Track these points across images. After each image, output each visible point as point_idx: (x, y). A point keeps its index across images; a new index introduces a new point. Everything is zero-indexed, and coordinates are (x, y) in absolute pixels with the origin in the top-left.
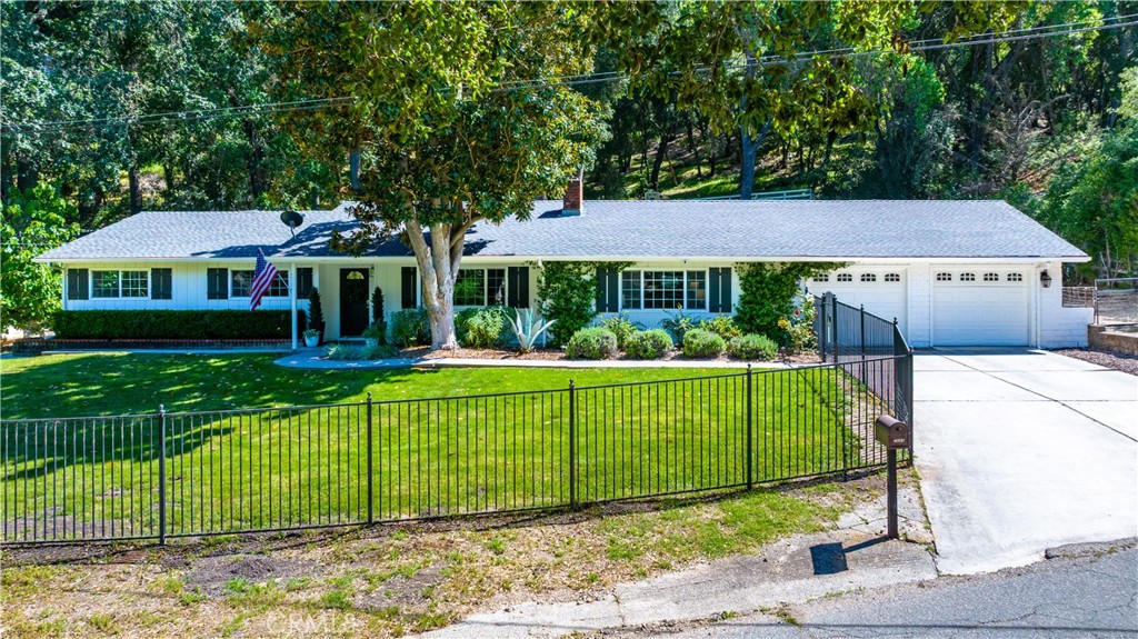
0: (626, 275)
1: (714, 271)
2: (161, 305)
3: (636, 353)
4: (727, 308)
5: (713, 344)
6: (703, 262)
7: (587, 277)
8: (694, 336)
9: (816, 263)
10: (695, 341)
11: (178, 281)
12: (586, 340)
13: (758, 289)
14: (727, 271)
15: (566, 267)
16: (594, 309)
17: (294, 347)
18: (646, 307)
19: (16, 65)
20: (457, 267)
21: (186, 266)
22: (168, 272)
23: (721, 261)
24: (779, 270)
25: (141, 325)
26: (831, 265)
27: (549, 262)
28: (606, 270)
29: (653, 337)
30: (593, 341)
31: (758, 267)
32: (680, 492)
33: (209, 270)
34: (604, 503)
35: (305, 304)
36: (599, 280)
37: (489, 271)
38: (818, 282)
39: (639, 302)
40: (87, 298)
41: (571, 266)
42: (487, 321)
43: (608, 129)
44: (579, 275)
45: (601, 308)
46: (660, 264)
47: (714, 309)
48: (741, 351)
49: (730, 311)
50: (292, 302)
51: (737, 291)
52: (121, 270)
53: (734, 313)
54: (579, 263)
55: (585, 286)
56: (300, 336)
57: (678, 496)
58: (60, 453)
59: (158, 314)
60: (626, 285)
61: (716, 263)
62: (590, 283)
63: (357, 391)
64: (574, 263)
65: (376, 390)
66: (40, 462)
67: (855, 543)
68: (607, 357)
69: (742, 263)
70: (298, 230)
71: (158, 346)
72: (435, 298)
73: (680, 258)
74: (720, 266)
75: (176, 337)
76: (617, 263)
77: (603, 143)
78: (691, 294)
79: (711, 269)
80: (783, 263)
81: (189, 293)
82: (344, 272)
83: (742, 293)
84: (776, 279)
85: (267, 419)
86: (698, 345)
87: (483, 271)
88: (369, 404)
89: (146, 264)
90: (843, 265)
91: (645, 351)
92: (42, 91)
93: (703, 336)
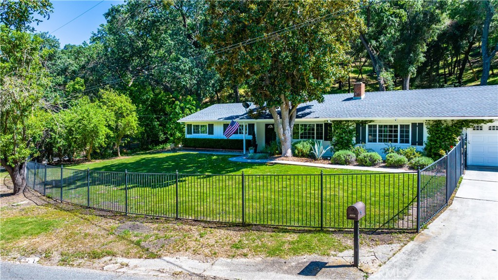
0: (370, 126)
1: (414, 125)
2: (210, 137)
3: (362, 163)
4: (421, 144)
5: (400, 161)
6: (408, 120)
7: (351, 128)
8: (391, 157)
9: (472, 120)
10: (391, 159)
11: (215, 128)
12: (339, 156)
13: (436, 134)
14: (421, 125)
15: (342, 123)
16: (355, 142)
17: (244, 153)
18: (379, 142)
19: (181, 58)
20: (293, 123)
21: (218, 123)
22: (212, 125)
23: (418, 120)
24: (450, 124)
25: (204, 144)
26: (483, 121)
27: (335, 121)
28: (361, 124)
29: (371, 156)
30: (342, 156)
31: (438, 123)
32: (288, 226)
33: (224, 124)
34: (255, 225)
35: (250, 137)
36: (357, 129)
37: (317, 125)
38: (476, 131)
39: (376, 139)
40: (191, 134)
41: (344, 122)
42: (304, 146)
43: (424, 57)
44: (348, 126)
45: (358, 142)
46: (386, 121)
47: (414, 144)
48: (415, 165)
49: (422, 145)
50: (245, 136)
51: (426, 135)
52: (200, 124)
53: (424, 146)
54: (348, 121)
55: (350, 132)
56: (247, 149)
57: (287, 228)
58: (136, 183)
59: (208, 140)
60: (370, 131)
61: (414, 120)
62: (353, 131)
63: (238, 170)
64: (346, 121)
65: (247, 171)
66: (132, 185)
67: (334, 265)
68: (348, 164)
69: (429, 121)
70: (248, 109)
71: (204, 151)
72: (282, 136)
73: (393, 119)
74: (417, 122)
75: (213, 148)
76: (366, 121)
77: (421, 63)
78: (402, 136)
79: (412, 123)
80: (453, 120)
81: (219, 133)
82: (267, 125)
83: (428, 135)
84: (447, 129)
85: (200, 178)
86: (392, 161)
87: (314, 125)
88: (242, 175)
89: (207, 123)
90: (491, 121)
91: (366, 162)
92: (188, 65)
93: (396, 157)
